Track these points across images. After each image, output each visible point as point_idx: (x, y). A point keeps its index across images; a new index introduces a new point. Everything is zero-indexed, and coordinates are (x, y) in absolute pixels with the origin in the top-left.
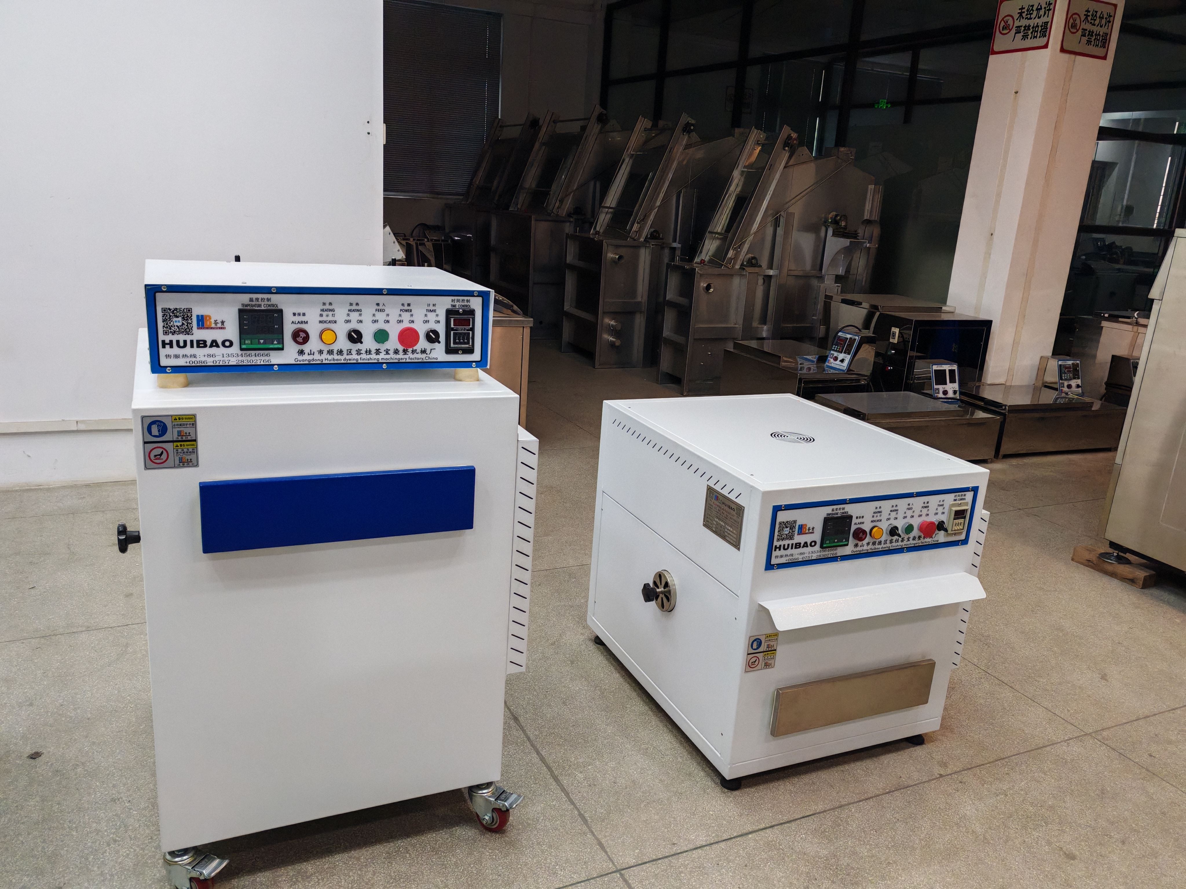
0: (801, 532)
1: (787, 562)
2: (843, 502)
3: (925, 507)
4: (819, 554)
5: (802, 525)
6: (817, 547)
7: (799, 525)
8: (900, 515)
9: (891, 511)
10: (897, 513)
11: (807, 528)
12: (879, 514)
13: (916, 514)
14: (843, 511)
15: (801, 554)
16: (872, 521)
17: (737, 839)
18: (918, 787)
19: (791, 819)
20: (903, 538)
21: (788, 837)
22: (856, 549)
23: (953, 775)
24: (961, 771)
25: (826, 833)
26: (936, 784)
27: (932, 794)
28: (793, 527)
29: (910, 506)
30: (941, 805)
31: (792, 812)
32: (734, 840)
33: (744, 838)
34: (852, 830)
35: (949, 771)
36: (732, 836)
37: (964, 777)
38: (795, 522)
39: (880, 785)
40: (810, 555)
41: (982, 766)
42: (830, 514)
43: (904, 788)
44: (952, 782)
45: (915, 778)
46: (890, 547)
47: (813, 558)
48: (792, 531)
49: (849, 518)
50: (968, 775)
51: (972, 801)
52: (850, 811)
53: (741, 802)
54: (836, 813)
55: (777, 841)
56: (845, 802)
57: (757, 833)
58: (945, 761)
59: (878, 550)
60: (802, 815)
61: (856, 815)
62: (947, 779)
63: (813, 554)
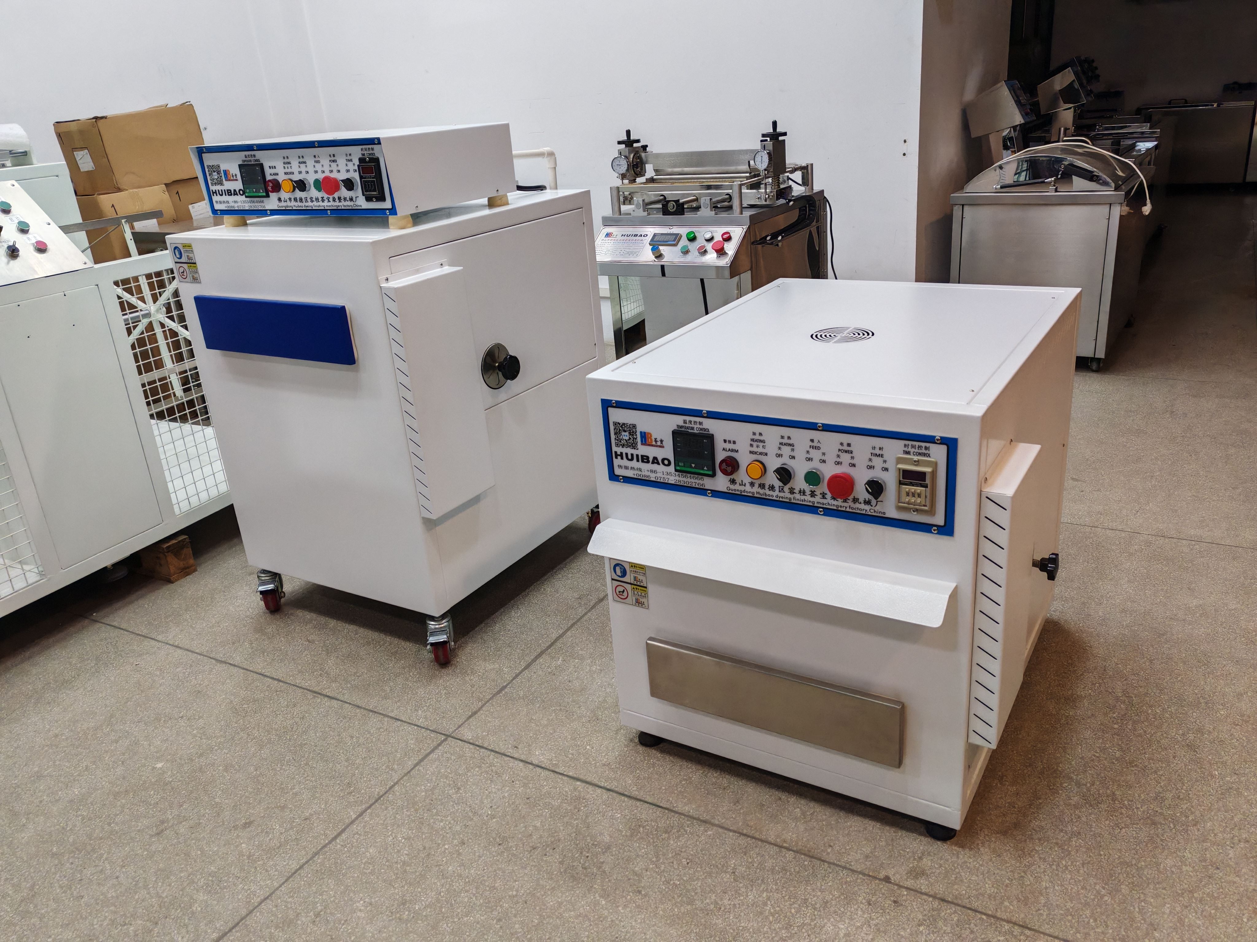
0: (645, 441)
1: (635, 477)
2: (699, 413)
3: (846, 452)
4: (677, 478)
5: (645, 433)
6: (673, 468)
7: (641, 432)
8: (800, 453)
9: (781, 444)
10: (793, 450)
11: (654, 440)
12: (761, 444)
13: (830, 458)
14: (701, 427)
15: (651, 471)
16: (751, 452)
17: (563, 778)
18: (830, 867)
19: (638, 797)
20: (811, 491)
21: (604, 807)
22: (732, 487)
23: (904, 890)
24: (926, 894)
25: (641, 829)
26: (859, 881)
27: (829, 884)
28: (633, 432)
29: (815, 444)
30: (815, 898)
31: (651, 793)
32: (560, 776)
33: (571, 781)
34: (670, 845)
35: (909, 883)
36: (565, 773)
37: (914, 901)
38: (634, 427)
39: (789, 836)
40: (666, 477)
41: (969, 911)
42: (681, 427)
43: (809, 856)
44: (883, 894)
45: (846, 859)
46: (792, 499)
47: (670, 482)
48: (633, 438)
49: (711, 438)
50: (925, 904)
51: (864, 925)
52: (706, 831)
53: (628, 756)
54: (688, 822)
55: (589, 803)
56: (719, 822)
57: (587, 785)
58: (929, 872)
59: (771, 498)
60: (655, 802)
61: (703, 838)
62: (884, 887)
63: (669, 477)
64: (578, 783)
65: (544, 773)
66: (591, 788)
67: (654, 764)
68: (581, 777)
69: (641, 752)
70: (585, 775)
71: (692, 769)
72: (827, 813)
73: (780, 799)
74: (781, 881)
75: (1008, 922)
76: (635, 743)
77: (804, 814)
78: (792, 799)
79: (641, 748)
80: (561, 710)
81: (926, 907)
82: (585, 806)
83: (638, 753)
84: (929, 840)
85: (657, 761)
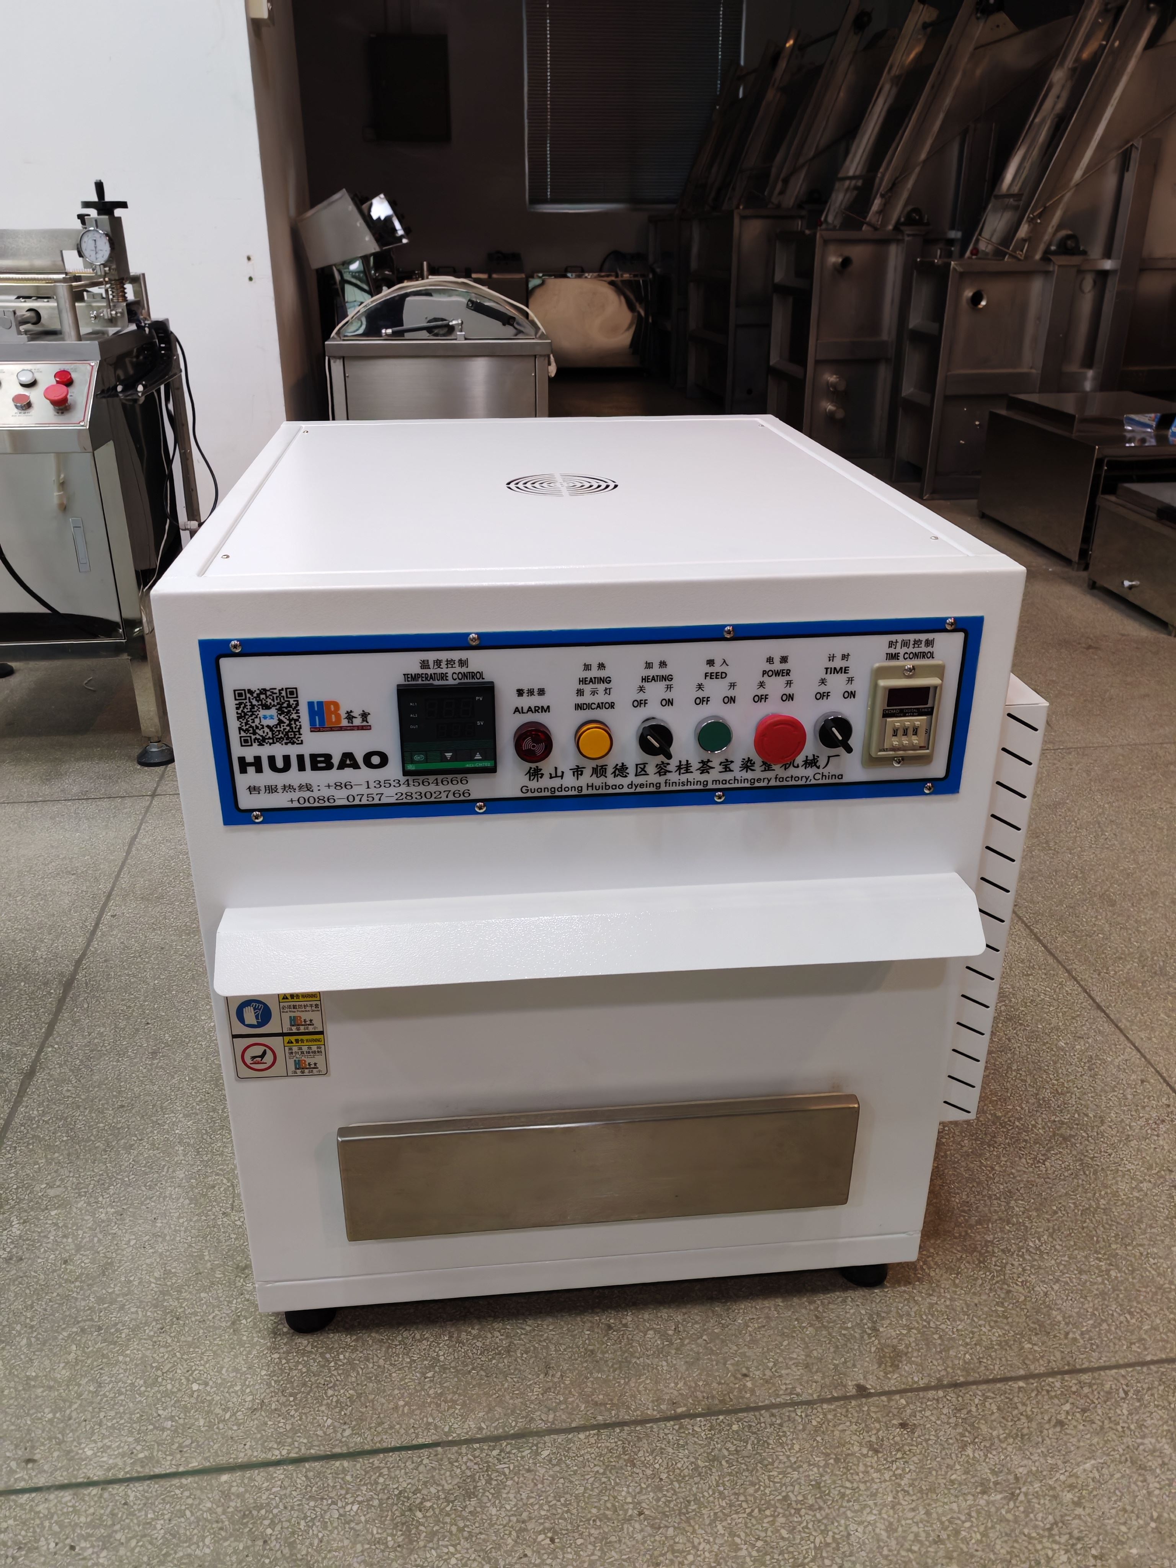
0: (322, 722)
1: (296, 805)
2: (458, 642)
3: (777, 673)
4: (404, 789)
5: (320, 704)
6: (393, 770)
8: (685, 692)
9: (645, 679)
10: (669, 688)
11: (344, 715)
12: (601, 687)
13: (745, 692)
14: (464, 670)
15: (338, 786)
16: (578, 707)
17: (184, 1481)
18: (773, 1415)
19: (367, 1447)
20: (702, 762)
21: (312, 1504)
22: (534, 784)
23: (897, 1397)
24: (927, 1388)
25: (419, 1514)
26: (830, 1417)
27: (797, 1447)
28: (289, 706)
29: (717, 668)
30: (797, 1487)
31: (386, 1426)
32: (176, 1481)
33: (204, 1481)
34: (494, 1518)
35: (894, 1382)
36: (181, 1469)
37: (924, 1409)
38: (292, 693)
39: (673, 1389)
40: (374, 791)
41: (999, 1385)
42: (416, 677)
43: (728, 1412)
44: (878, 1420)
45: (784, 1387)
46: (663, 785)
47: (385, 800)
48: (290, 720)
49: (488, 690)
50: (941, 1406)
51: (897, 1494)
52: (537, 1454)
53: (291, 1369)
54: (495, 1453)
55: (275, 1511)
56: (546, 1422)
57: (248, 1474)
58: (902, 1347)
59: (618, 791)
60: (406, 1441)
61: (542, 1471)
62: (871, 1406)
63: (382, 790)
64: (225, 1477)
65: (134, 1492)
66: (259, 1476)
67: (350, 1362)
68: (222, 1460)
69: (309, 1348)
70: (228, 1453)
71: (427, 1339)
72: (698, 1318)
73: (610, 1327)
74: (724, 1485)
75: (1053, 1374)
76: (285, 1334)
77: (663, 1335)
78: (629, 1318)
79: (303, 1341)
80: (83, 1330)
81: (945, 1411)
82: (272, 1525)
83: (304, 1353)
84: (862, 1293)
85: (352, 1352)
